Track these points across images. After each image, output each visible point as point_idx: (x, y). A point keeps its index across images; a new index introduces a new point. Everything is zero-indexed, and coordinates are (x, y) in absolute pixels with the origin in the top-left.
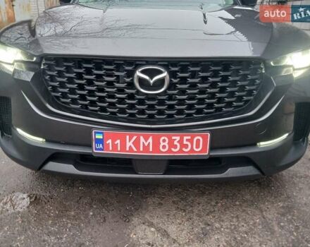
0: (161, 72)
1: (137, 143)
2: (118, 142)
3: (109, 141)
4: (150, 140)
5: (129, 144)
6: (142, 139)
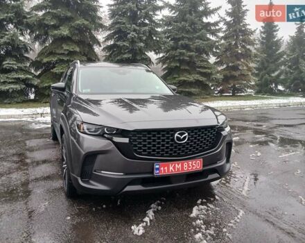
0: (184, 134)
1: (174, 168)
2: (166, 168)
3: (162, 169)
4: (180, 165)
5: (171, 168)
6: (177, 165)
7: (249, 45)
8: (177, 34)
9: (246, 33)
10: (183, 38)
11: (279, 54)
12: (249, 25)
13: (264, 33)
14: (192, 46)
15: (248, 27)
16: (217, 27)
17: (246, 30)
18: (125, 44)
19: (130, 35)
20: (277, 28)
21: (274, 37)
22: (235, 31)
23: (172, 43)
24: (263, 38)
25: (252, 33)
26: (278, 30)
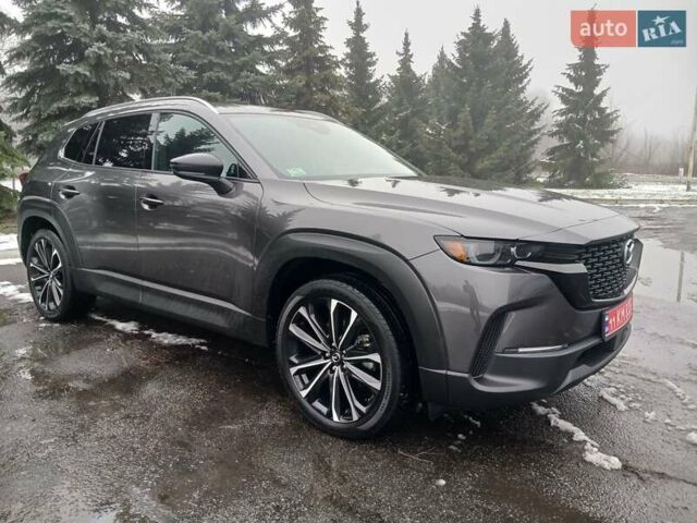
2: (614, 319)
3: (611, 321)
5: (618, 318)
7: (332, 87)
8: (196, 56)
9: (326, 63)
10: (211, 66)
11: (380, 108)
12: (331, 47)
13: (351, 66)
14: (232, 85)
15: (330, 52)
16: (277, 48)
17: (327, 58)
18: (80, 70)
19: (94, 49)
20: (374, 59)
21: (370, 77)
22: (307, 58)
23: (192, 74)
24: (350, 77)
25: (337, 64)
26: (374, 63)
